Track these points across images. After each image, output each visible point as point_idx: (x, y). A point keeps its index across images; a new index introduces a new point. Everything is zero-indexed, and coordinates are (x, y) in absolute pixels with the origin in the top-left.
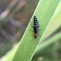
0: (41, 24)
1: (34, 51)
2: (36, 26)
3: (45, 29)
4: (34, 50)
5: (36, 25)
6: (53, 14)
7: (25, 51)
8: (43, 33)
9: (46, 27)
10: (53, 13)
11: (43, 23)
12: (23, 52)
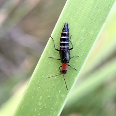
0: (76, 42)
1: (61, 106)
2: (64, 48)
3: (85, 56)
4: (60, 104)
5: (64, 44)
6: (104, 20)
7: (39, 106)
8: (83, 63)
9: (89, 50)
10: (106, 16)
11: (81, 40)
12: (34, 110)
